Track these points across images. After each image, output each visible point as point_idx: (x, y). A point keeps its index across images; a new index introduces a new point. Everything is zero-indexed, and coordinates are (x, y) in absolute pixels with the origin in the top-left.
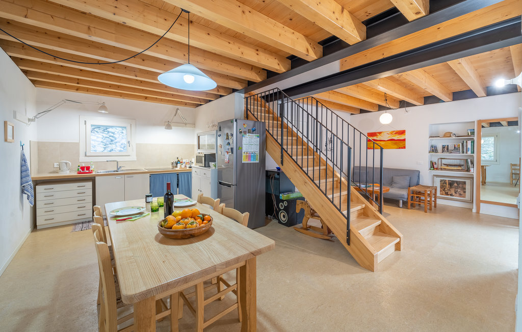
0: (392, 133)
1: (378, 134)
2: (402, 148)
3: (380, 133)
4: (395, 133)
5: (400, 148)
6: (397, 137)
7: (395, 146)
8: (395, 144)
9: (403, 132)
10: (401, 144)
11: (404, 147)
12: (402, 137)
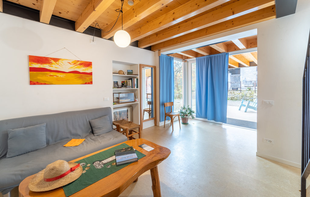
0: (75, 63)
1: (52, 61)
2: (89, 83)
3: (56, 60)
4: (80, 64)
5: (86, 83)
6: (82, 69)
7: (80, 81)
8: (80, 78)
9: (89, 64)
10: (88, 79)
11: (91, 83)
12: (88, 70)
